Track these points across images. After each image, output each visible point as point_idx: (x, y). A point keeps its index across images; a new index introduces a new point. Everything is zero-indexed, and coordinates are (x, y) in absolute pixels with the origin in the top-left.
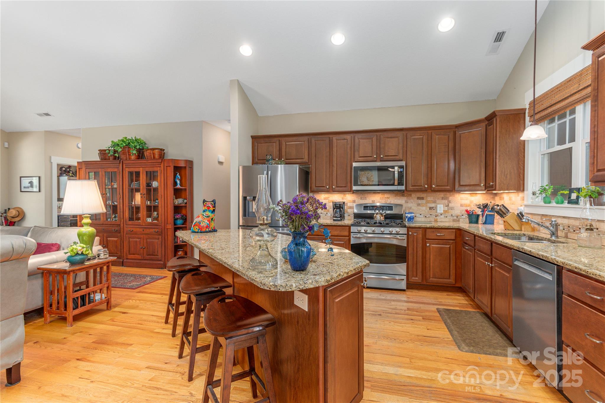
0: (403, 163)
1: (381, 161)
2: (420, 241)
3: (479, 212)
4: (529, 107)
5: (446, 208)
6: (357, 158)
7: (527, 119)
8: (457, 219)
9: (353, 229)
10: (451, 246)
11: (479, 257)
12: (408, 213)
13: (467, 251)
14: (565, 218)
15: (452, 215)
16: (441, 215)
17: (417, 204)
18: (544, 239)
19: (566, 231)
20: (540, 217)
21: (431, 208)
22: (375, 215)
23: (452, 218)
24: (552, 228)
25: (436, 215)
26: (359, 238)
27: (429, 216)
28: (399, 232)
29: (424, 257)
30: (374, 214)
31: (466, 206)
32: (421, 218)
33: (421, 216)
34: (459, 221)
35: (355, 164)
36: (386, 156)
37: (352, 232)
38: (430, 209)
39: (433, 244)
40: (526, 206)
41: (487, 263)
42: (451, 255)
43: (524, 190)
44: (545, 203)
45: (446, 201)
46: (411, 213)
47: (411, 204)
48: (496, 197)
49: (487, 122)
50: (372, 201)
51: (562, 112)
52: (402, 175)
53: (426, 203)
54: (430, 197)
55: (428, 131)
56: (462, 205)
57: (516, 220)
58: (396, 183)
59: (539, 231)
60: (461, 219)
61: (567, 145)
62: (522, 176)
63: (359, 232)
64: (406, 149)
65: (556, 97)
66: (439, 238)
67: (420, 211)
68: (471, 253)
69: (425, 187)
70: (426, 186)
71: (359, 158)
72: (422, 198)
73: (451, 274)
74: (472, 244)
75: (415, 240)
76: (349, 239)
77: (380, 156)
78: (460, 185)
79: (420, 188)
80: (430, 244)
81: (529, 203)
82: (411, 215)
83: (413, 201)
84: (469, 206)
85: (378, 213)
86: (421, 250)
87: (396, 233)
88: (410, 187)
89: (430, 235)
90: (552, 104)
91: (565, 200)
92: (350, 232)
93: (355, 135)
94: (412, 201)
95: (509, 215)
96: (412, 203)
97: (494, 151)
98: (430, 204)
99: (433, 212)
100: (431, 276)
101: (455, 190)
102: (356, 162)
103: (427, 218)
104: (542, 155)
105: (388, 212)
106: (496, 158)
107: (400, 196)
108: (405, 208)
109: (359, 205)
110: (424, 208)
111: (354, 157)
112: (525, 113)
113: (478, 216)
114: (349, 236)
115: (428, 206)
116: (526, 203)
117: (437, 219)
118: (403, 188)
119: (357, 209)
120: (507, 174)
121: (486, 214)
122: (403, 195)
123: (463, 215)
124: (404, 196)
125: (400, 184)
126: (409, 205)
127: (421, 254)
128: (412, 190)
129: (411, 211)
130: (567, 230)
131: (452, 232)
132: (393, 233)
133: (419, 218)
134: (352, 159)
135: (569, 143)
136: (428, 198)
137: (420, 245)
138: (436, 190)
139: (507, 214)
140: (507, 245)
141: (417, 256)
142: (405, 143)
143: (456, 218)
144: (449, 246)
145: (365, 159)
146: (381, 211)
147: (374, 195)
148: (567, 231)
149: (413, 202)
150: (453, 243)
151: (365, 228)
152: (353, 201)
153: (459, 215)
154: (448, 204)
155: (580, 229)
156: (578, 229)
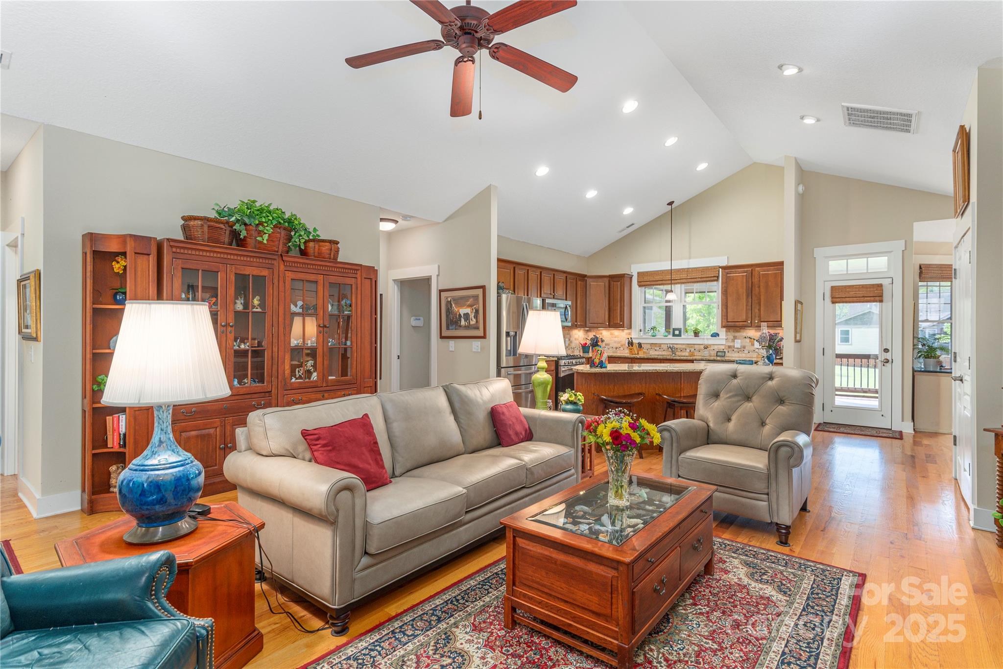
78: (590, 323)
81: (637, 337)
101: (587, 327)
116: (634, 336)
155: (686, 349)
156: (684, 349)
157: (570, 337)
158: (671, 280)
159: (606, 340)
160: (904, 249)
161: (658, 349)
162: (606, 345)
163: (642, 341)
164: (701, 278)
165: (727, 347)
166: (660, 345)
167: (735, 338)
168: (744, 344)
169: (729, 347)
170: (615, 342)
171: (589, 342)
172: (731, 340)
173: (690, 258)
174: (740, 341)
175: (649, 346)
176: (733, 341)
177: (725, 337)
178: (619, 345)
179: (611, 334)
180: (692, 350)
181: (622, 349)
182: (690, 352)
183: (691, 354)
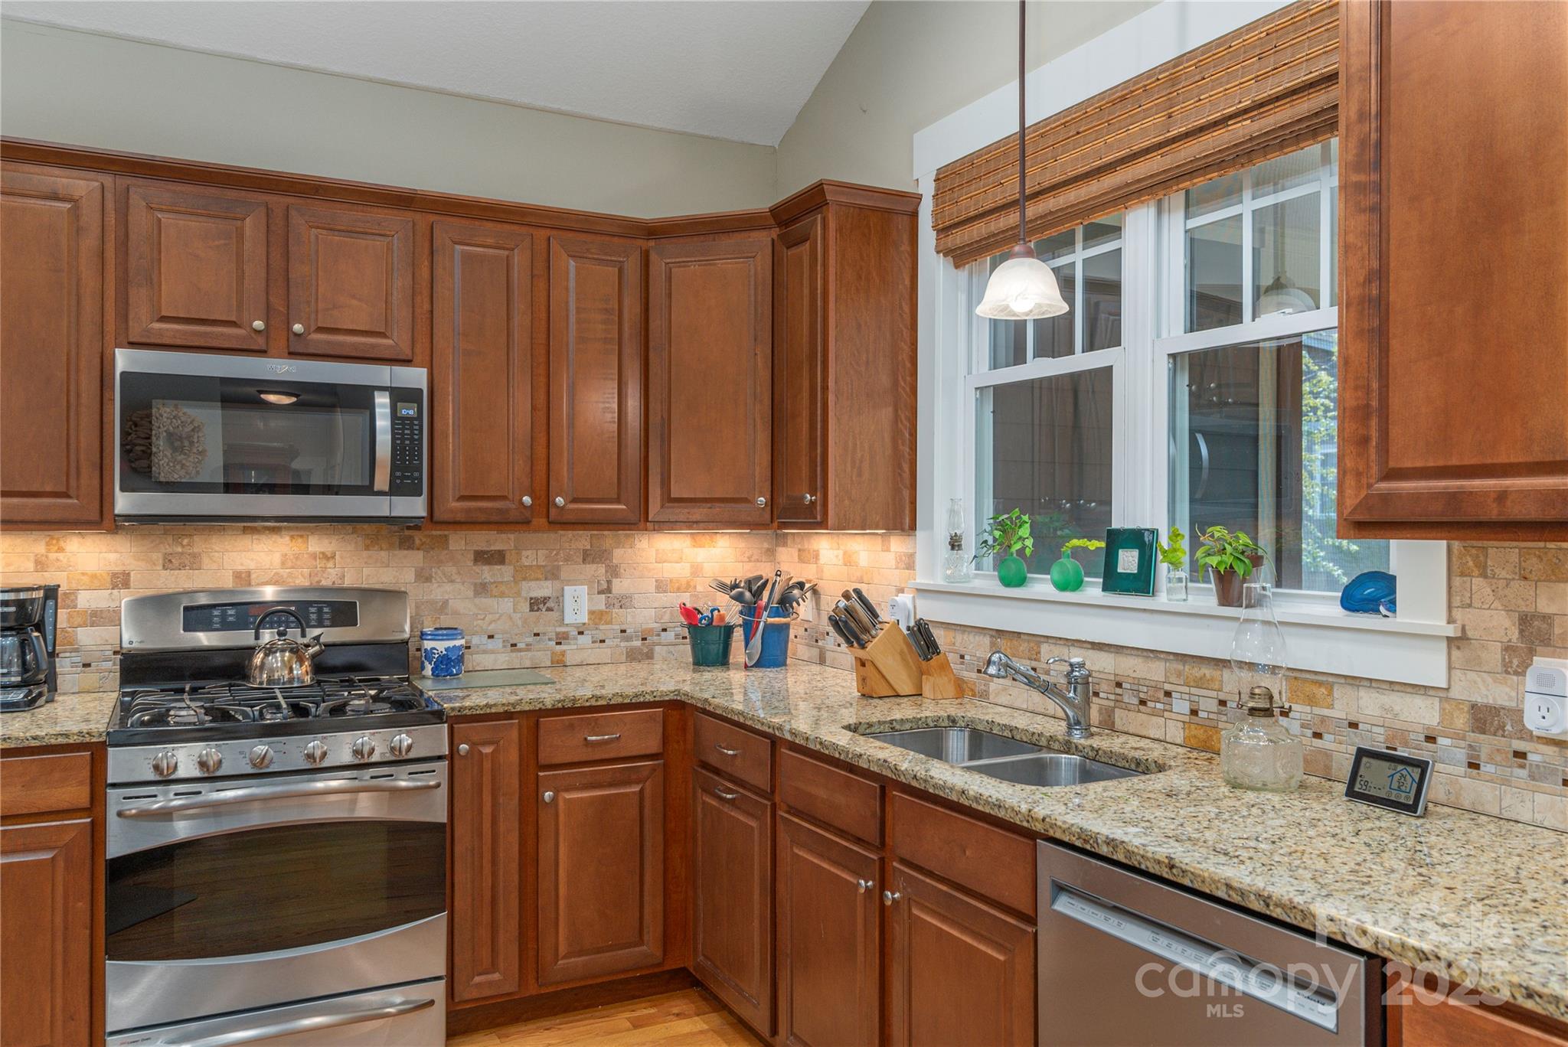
0: (416, 377)
1: (293, 354)
2: (511, 781)
3: (731, 612)
4: (937, 189)
5: (600, 602)
6: (142, 322)
7: (927, 236)
8: (645, 650)
9: (122, 763)
10: (647, 783)
11: (803, 846)
12: (435, 637)
13: (726, 809)
14: (1100, 649)
15: (623, 631)
16: (581, 633)
17: (475, 585)
18: (1043, 742)
19: (1106, 703)
20: (987, 640)
21: (536, 604)
22: (258, 659)
23: (623, 644)
24: (1071, 695)
25: (557, 634)
26: (166, 815)
27: (530, 639)
28: (409, 748)
29: (529, 860)
30: (252, 649)
31: (679, 590)
32: (493, 652)
33: (491, 645)
34: (649, 656)
35: (124, 360)
36: (320, 330)
37: (114, 785)
38: (532, 610)
39: (567, 790)
40: (922, 591)
41: (862, 882)
42: (647, 826)
43: (913, 527)
44: (1007, 582)
45: (601, 570)
46: (451, 632)
47: (448, 587)
48: (780, 549)
49: (775, 233)
50: (237, 575)
51: (1064, 228)
52: (412, 440)
53: (516, 582)
54: (534, 549)
55: (531, 230)
56: (661, 587)
57: (902, 653)
58: (382, 481)
59: (984, 695)
60: (657, 649)
61: (1081, 361)
62: (906, 467)
63: (165, 779)
64: (427, 306)
65: (1063, 159)
66: (597, 757)
67: (489, 617)
68: (753, 824)
69: (521, 503)
70: (527, 500)
71: (157, 325)
72: (496, 558)
73: (647, 917)
74: (760, 778)
75: (487, 779)
76: (97, 832)
77: (289, 328)
78: (669, 499)
79: (500, 511)
80: (557, 791)
81: (938, 581)
82: (451, 644)
83: (454, 570)
84: (688, 587)
85: (272, 644)
86: (516, 825)
87: (389, 757)
88: (451, 505)
89: (558, 745)
90: (1046, 184)
91: (1088, 574)
92: (98, 784)
93: (129, 181)
94: (450, 569)
95: (881, 634)
96: (452, 581)
97: (818, 357)
98: (533, 584)
99: (545, 622)
100: (563, 949)
101: (647, 520)
102: (133, 345)
103: (520, 650)
104: (976, 389)
105: (332, 634)
106: (825, 388)
107: (391, 547)
108: (417, 607)
109: (157, 604)
110: (506, 605)
111: (123, 315)
112: (914, 215)
113: (729, 630)
114: (96, 805)
115: (524, 594)
116: (922, 580)
117: (563, 653)
118: (414, 506)
119: (138, 622)
120: (862, 456)
121: (762, 625)
122: (406, 544)
123: (665, 630)
124: (410, 548)
125: (400, 486)
126: (438, 591)
127: (516, 848)
128: (460, 517)
129: (446, 621)
130: (1112, 697)
131: (651, 717)
132: (375, 758)
133: (485, 652)
134: (110, 327)
135: (1083, 352)
136: (524, 553)
137: (511, 805)
138: (571, 517)
139: (873, 632)
140: (1001, 814)
141: (494, 862)
142: (425, 272)
143: (638, 643)
144: (636, 789)
145: (194, 334)
146: (293, 633)
147: (246, 541)
148: (1112, 704)
149: (455, 577)
150: (654, 769)
151: (199, 748)
152: (114, 575)
153: (651, 630)
154: (609, 582)
155: (1168, 694)
156: (1161, 695)
165: (1461, 721)
166: (1036, 646)
169: (1485, 720)
172: (1494, 656)
176: (1519, 663)
177: (1439, 623)
180: (1207, 705)
182: (1194, 719)
183: (1200, 733)
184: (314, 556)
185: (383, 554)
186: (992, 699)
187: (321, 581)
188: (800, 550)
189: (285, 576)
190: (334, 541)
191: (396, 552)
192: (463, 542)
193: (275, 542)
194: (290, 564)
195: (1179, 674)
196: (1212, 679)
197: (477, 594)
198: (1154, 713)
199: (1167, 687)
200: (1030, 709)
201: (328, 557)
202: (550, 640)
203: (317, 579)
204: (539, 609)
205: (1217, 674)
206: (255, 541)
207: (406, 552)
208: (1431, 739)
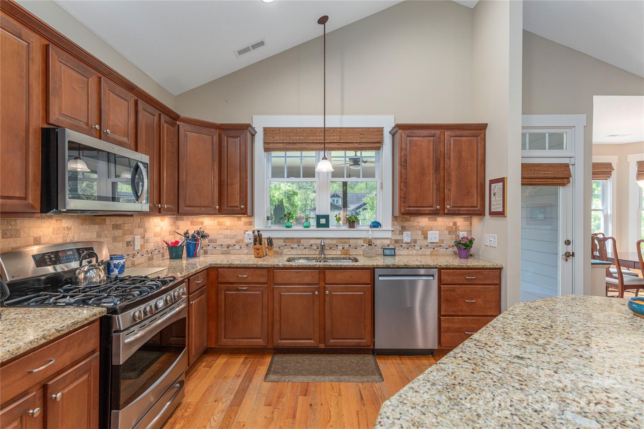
5: (142, 242)
8: (152, 257)
10: (205, 294)
13: (243, 292)
15: (147, 251)
16: (138, 253)
17: (113, 237)
21: (128, 244)
23: (147, 256)
25: (133, 254)
34: (153, 259)
38: (127, 246)
45: (142, 230)
47: (106, 239)
53: (123, 236)
56: (156, 235)
60: (154, 256)
70: (159, 205)
71: (60, 118)
72: (118, 227)
74: (262, 280)
78: (187, 206)
83: (107, 232)
84: (160, 235)
98: (127, 236)
99: (130, 250)
101: (178, 213)
104: (270, 182)
110: (121, 244)
115: (125, 240)
117: (134, 261)
136: (125, 225)
144: (203, 296)
149: (108, 235)
153: (153, 250)
155: (337, 246)
156: (335, 246)
157: (145, 231)
158: (324, 143)
159: (212, 234)
160: (585, 125)
161: (295, 246)
162: (210, 241)
163: (272, 235)
164: (360, 143)
165: (393, 242)
166: (298, 240)
167: (403, 229)
168: (415, 237)
169: (397, 241)
170: (226, 237)
171: (181, 239)
172: (398, 232)
173: (342, 114)
174: (409, 233)
175: (281, 243)
176: (401, 233)
177: (390, 228)
178: (232, 242)
179: (219, 224)
180: (346, 246)
181: (237, 247)
182: (343, 249)
183: (345, 252)
184: (64, 229)
185: (87, 226)
186: (284, 254)
187: (66, 240)
188: (191, 222)
189: (54, 238)
190: (71, 222)
191: (91, 226)
192: (110, 221)
193: (50, 222)
194: (55, 233)
195: (340, 242)
196: (348, 242)
197: (113, 241)
198: (334, 250)
199: (337, 244)
200: (298, 254)
201: (69, 229)
202: (131, 256)
203: (65, 239)
204: (129, 246)
205: (348, 240)
206: (42, 222)
207: (94, 226)
208: (389, 246)
